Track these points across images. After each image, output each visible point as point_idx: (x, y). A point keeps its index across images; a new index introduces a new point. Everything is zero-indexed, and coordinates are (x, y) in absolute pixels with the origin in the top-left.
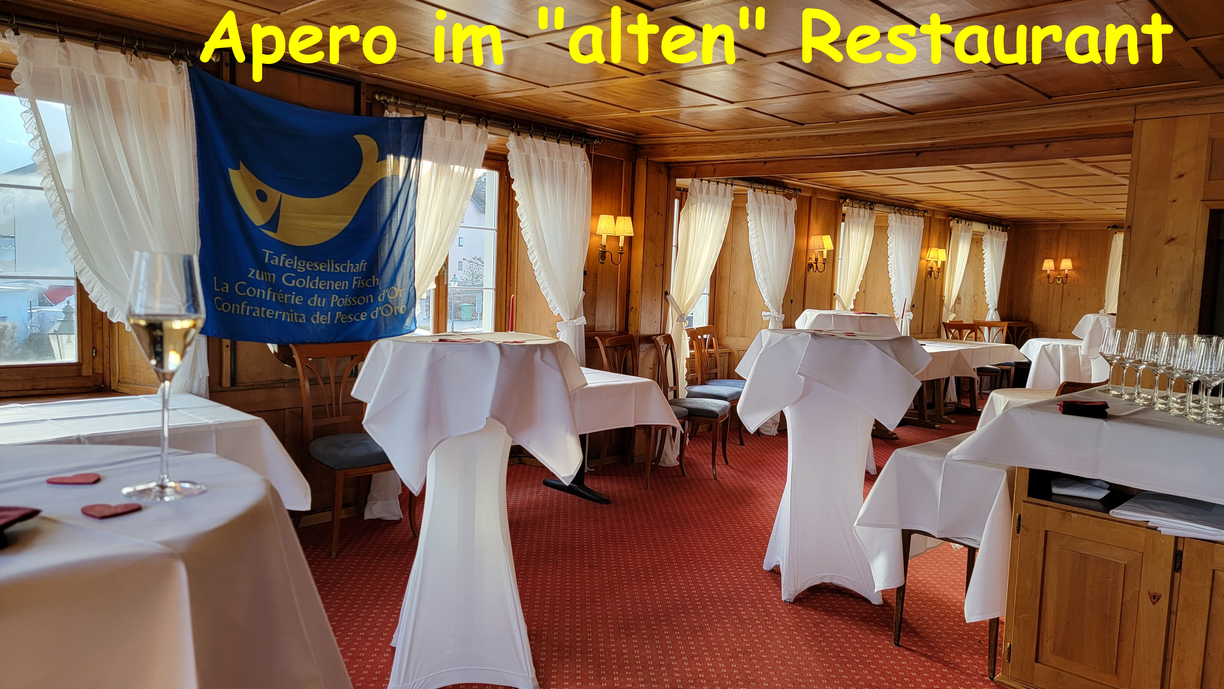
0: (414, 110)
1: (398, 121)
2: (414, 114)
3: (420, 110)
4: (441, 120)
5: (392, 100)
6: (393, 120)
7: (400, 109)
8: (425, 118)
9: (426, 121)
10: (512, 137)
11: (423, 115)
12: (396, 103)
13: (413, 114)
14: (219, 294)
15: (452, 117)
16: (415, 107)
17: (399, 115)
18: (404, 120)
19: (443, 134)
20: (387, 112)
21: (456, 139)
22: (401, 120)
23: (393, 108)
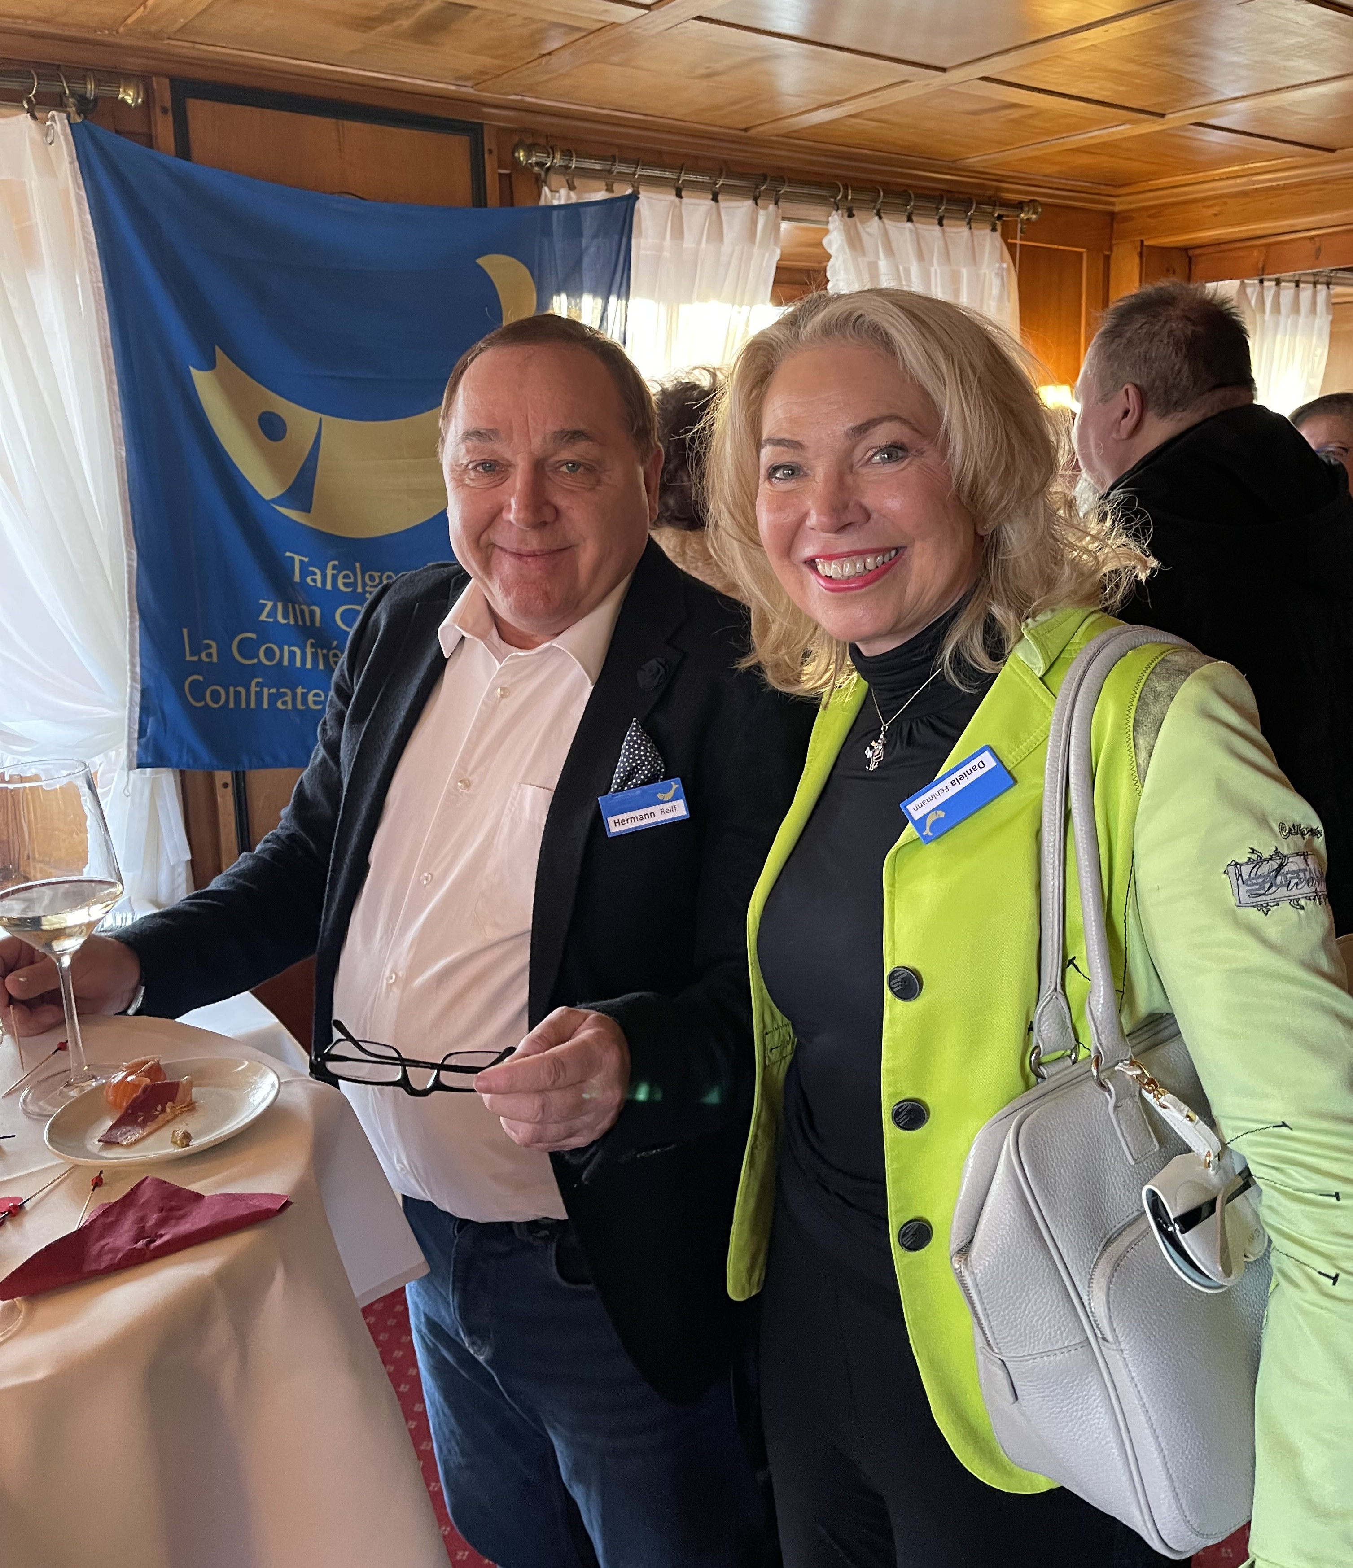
0: (607, 177)
1: (573, 210)
2: (610, 189)
3: (623, 178)
4: (673, 197)
5: (558, 161)
6: (562, 212)
7: (577, 182)
8: (634, 197)
9: (638, 205)
10: (836, 222)
11: (629, 191)
12: (567, 167)
13: (607, 190)
14: (197, 668)
15: (696, 186)
16: (610, 172)
17: (574, 198)
18: (588, 209)
19: (679, 232)
20: (546, 189)
21: (707, 241)
22: (582, 210)
23: (563, 180)
